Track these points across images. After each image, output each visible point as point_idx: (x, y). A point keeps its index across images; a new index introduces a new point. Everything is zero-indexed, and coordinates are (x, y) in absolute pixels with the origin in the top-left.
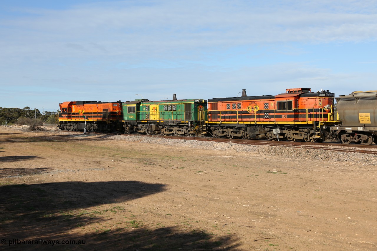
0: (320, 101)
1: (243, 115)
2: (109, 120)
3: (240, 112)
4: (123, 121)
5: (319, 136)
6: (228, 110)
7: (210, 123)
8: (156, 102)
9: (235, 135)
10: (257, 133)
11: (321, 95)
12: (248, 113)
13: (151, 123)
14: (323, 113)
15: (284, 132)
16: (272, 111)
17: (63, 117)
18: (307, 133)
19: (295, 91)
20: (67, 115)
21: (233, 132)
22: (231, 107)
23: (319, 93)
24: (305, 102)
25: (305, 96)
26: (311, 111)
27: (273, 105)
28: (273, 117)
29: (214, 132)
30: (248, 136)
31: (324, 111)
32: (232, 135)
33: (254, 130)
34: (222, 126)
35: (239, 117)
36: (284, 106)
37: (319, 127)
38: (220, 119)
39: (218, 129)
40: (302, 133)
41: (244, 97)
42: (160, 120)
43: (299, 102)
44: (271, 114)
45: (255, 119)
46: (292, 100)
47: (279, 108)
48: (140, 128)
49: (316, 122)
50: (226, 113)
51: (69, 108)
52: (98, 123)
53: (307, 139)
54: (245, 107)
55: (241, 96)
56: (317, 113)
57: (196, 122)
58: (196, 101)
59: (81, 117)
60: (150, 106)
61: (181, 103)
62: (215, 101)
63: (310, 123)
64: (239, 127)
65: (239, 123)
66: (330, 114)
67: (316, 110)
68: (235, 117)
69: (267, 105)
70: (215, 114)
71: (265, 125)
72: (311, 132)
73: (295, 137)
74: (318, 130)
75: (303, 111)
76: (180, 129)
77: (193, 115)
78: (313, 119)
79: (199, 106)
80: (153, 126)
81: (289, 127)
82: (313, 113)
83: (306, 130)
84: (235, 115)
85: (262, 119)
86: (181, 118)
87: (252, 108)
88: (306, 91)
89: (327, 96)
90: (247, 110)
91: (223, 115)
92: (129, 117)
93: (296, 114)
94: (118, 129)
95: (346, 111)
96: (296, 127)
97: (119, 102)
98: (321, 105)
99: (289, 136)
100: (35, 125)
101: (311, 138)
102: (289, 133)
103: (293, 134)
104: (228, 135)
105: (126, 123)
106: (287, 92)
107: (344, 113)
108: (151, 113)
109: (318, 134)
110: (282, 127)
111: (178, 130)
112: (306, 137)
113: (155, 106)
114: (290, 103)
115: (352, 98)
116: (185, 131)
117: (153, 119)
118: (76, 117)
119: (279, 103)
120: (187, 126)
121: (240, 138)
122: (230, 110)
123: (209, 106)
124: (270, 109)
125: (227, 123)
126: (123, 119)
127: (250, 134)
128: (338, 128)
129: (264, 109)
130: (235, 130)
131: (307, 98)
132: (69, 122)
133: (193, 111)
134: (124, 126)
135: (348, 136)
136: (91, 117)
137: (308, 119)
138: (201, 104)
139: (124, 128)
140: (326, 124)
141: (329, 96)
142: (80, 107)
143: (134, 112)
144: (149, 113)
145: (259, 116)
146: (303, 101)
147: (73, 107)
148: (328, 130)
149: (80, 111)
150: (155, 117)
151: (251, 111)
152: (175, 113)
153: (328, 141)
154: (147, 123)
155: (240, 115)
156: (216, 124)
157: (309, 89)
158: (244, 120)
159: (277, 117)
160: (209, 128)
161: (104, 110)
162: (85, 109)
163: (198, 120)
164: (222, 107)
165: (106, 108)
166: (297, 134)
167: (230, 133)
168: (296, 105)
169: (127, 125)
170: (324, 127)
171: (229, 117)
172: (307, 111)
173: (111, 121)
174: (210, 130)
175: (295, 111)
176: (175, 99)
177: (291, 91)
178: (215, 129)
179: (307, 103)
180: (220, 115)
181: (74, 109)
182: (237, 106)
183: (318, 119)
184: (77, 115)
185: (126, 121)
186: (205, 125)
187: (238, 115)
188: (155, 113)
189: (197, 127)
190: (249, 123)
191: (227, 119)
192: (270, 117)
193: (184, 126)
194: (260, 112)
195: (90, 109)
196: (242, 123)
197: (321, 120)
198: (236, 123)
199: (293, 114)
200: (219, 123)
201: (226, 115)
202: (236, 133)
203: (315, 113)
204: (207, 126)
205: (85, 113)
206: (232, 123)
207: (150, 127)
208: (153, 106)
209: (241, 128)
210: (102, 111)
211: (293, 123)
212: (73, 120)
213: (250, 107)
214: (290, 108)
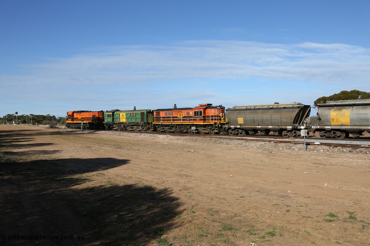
0: (217, 111)
1: (174, 119)
2: (96, 122)
3: (173, 117)
4: (104, 123)
5: (217, 131)
6: (166, 116)
7: (155, 123)
8: (124, 111)
9: (170, 130)
10: (183, 129)
11: (218, 108)
12: (178, 118)
13: (121, 124)
14: (219, 118)
15: (198, 128)
16: (191, 117)
17: (69, 120)
18: (211, 129)
19: (204, 105)
20: (71, 119)
21: (169, 129)
22: (168, 114)
23: (217, 107)
24: (209, 112)
25: (209, 108)
26: (212, 116)
27: (191, 113)
28: (191, 120)
29: (158, 129)
30: (177, 131)
31: (220, 117)
32: (168, 131)
33: (181, 128)
34: (162, 125)
35: (173, 120)
36: (198, 114)
37: (217, 125)
38: (161, 121)
39: (160, 127)
40: (208, 129)
41: (175, 108)
42: (126, 122)
43: (206, 112)
44: (190, 118)
45: (181, 121)
46: (202, 110)
47: (195, 115)
48: (114, 126)
49: (215, 123)
50: (165, 117)
51: (72, 115)
52: (89, 123)
53: (210, 132)
54: (175, 115)
55: (173, 108)
56: (216, 118)
57: (147, 123)
58: (147, 111)
59: (79, 120)
60: (120, 114)
61: (138, 112)
62: (158, 111)
63: (212, 123)
64: (172, 126)
65: (172, 123)
66: (223, 118)
67: (215, 116)
68: (170, 120)
69: (188, 113)
70: (158, 119)
71: (187, 125)
72: (213, 129)
73: (204, 131)
74: (216, 127)
75: (208, 117)
76: (138, 127)
77: (145, 119)
78: (214, 121)
79: (149, 114)
80: (122, 125)
81: (200, 126)
82: (214, 118)
83: (210, 127)
84: (170, 119)
85: (185, 121)
86: (139, 121)
87: (180, 115)
88: (210, 105)
89: (221, 108)
90: (177, 116)
91: (163, 119)
92: (107, 120)
93: (205, 118)
94: (101, 127)
95: (231, 117)
96: (204, 126)
97: (102, 111)
98: (218, 114)
99: (200, 131)
100: (53, 125)
101: (212, 132)
102: (201, 129)
103: (203, 130)
104: (166, 131)
105: (106, 124)
106: (200, 106)
107: (230, 118)
108: (121, 118)
109: (217, 130)
110: (197, 126)
111: (137, 128)
112: (210, 131)
113: (123, 114)
114: (201, 112)
115: (235, 110)
116: (141, 129)
117: (122, 122)
118: (77, 120)
119: (195, 112)
120: (142, 125)
121: (173, 132)
122: (167, 116)
123: (155, 114)
124: (190, 116)
125: (166, 123)
126: (104, 121)
127: (178, 130)
128: (227, 126)
129: (187, 116)
130: (170, 128)
131: (210, 109)
132: (73, 123)
133: (145, 116)
134: (105, 125)
135: (232, 131)
136: (85, 120)
137: (211, 121)
138: (150, 113)
139: (105, 127)
140: (221, 124)
141: (222, 108)
142: (79, 114)
143: (111, 117)
144: (120, 118)
145: (184, 119)
146: (208, 111)
147: (75, 114)
148: (222, 127)
149: (79, 116)
150: (123, 120)
151: (179, 116)
152: (135, 117)
153: (222, 133)
154: (118, 124)
155: (173, 119)
156: (159, 124)
157: (211, 104)
158: (175, 121)
159: (194, 120)
160: (155, 126)
161: (93, 116)
162: (82, 116)
163: (149, 122)
164: (162, 114)
165: (94, 115)
166: (205, 130)
167: (167, 130)
168: (205, 113)
169: (107, 125)
170: (220, 126)
171: (167, 120)
172: (210, 116)
173: (97, 123)
174: (156, 128)
175: (204, 117)
176: (135, 110)
177: (202, 106)
178: (158, 127)
179: (211, 112)
180: (161, 119)
181: (75, 116)
182: (171, 114)
183: (216, 121)
184: (77, 119)
185: (106, 122)
186: (152, 125)
187: (171, 119)
188: (123, 118)
189: (148, 126)
190: (178, 123)
191: (166, 121)
192: (190, 120)
193: (140, 125)
194: (184, 117)
195: (84, 116)
196: (174, 123)
197: (218, 122)
198: (171, 123)
199: (203, 118)
200: (161, 123)
201: (165, 119)
202: (171, 129)
203: (215, 118)
204: (154, 126)
205: (82, 118)
206: (168, 123)
207: (120, 126)
208: (122, 114)
209: (174, 126)
210: (92, 117)
211: (202, 123)
212: (75, 122)
213: (179, 114)
214: (201, 115)
